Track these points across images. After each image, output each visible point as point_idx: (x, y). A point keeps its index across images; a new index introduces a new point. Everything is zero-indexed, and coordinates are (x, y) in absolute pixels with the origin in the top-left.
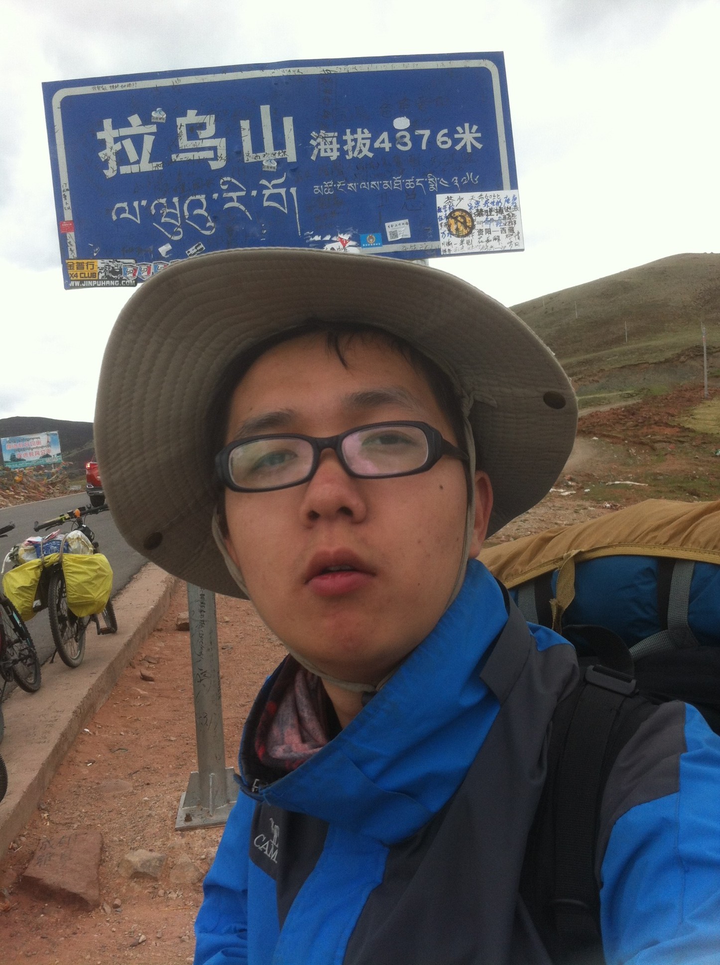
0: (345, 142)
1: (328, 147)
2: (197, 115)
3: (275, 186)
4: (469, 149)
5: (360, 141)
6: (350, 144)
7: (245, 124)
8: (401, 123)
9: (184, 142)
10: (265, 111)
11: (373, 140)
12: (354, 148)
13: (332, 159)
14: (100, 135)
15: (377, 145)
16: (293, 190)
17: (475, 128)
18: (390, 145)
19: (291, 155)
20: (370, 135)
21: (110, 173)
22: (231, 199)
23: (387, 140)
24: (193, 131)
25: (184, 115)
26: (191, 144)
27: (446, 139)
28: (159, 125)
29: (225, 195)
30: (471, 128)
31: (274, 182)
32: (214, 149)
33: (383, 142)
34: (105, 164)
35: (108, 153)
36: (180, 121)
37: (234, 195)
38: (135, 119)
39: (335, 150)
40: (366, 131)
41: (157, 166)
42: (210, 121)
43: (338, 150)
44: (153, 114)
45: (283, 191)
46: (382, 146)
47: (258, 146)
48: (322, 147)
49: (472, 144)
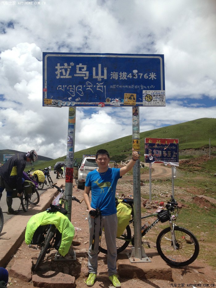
0: (120, 75)
1: (115, 76)
2: (82, 65)
3: (100, 85)
4: (153, 79)
5: (124, 75)
6: (121, 76)
7: (94, 69)
8: (135, 71)
9: (78, 71)
10: (100, 65)
11: (127, 75)
12: (122, 77)
13: (116, 79)
14: (56, 67)
15: (128, 76)
16: (105, 86)
17: (155, 74)
18: (132, 77)
19: (105, 77)
20: (126, 74)
21: (58, 77)
22: (88, 87)
23: (131, 75)
24: (80, 69)
25: (79, 64)
26: (80, 72)
27: (146, 76)
28: (72, 66)
29: (87, 86)
30: (153, 74)
31: (100, 84)
32: (85, 74)
33: (130, 76)
34: (57, 75)
35: (58, 72)
36: (77, 66)
37: (89, 86)
38: (66, 64)
39: (117, 77)
40: (125, 73)
41: (70, 77)
42: (85, 67)
43: (118, 77)
44: (71, 63)
45: (102, 86)
46: (130, 77)
47: (97, 74)
48: (114, 76)
49: (154, 78)
